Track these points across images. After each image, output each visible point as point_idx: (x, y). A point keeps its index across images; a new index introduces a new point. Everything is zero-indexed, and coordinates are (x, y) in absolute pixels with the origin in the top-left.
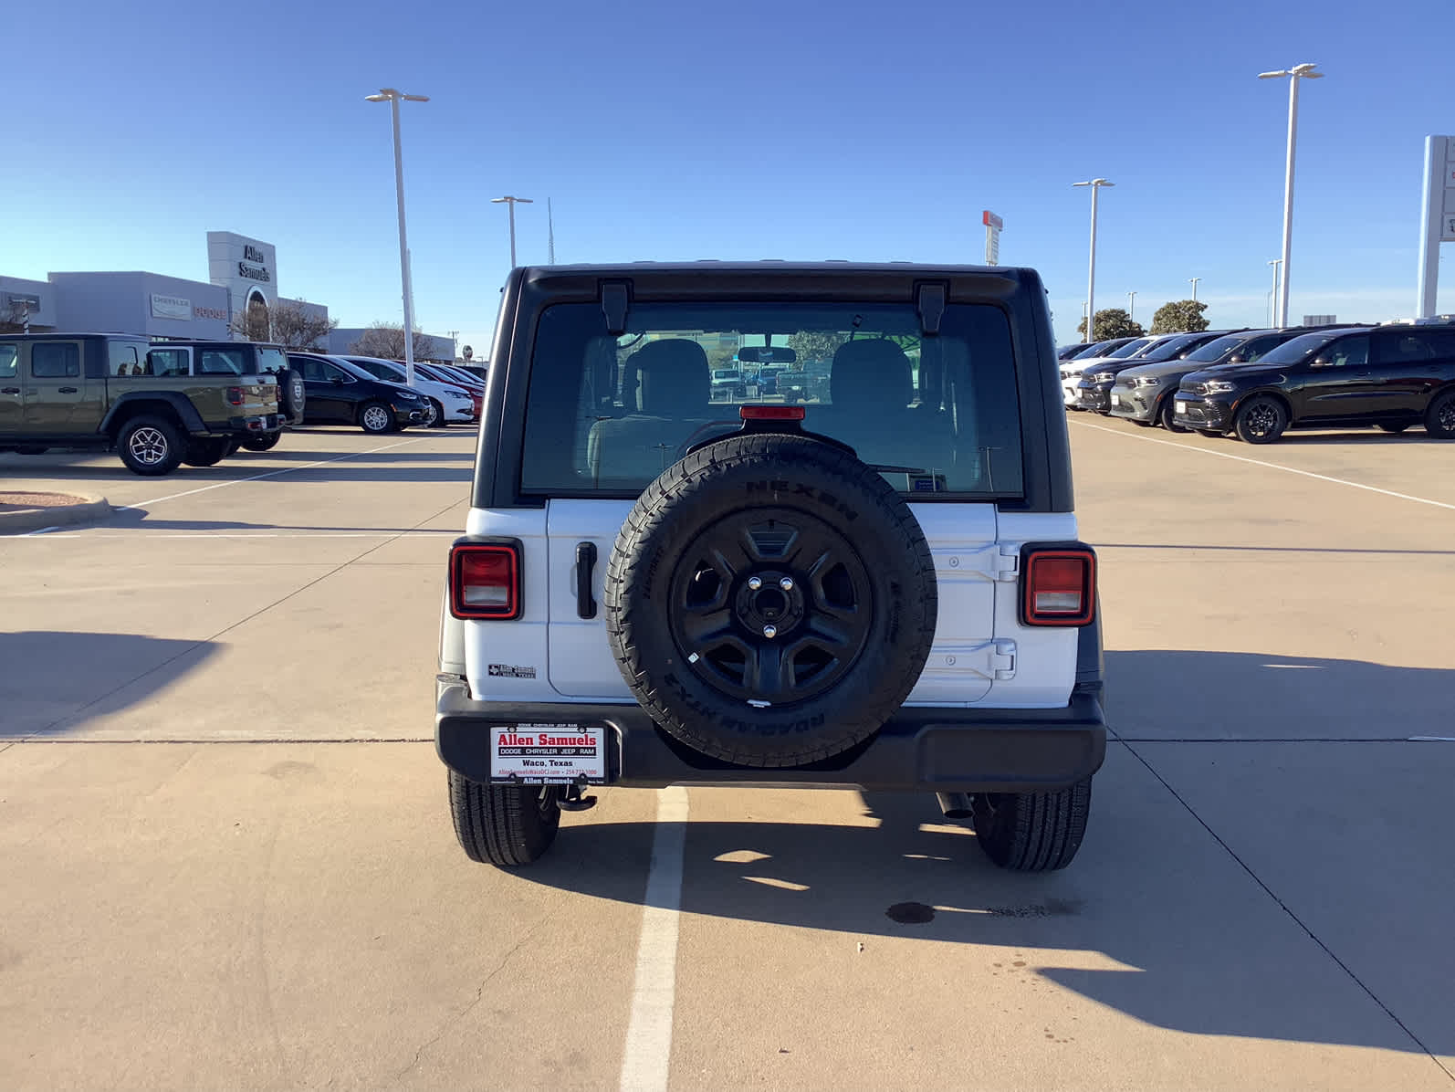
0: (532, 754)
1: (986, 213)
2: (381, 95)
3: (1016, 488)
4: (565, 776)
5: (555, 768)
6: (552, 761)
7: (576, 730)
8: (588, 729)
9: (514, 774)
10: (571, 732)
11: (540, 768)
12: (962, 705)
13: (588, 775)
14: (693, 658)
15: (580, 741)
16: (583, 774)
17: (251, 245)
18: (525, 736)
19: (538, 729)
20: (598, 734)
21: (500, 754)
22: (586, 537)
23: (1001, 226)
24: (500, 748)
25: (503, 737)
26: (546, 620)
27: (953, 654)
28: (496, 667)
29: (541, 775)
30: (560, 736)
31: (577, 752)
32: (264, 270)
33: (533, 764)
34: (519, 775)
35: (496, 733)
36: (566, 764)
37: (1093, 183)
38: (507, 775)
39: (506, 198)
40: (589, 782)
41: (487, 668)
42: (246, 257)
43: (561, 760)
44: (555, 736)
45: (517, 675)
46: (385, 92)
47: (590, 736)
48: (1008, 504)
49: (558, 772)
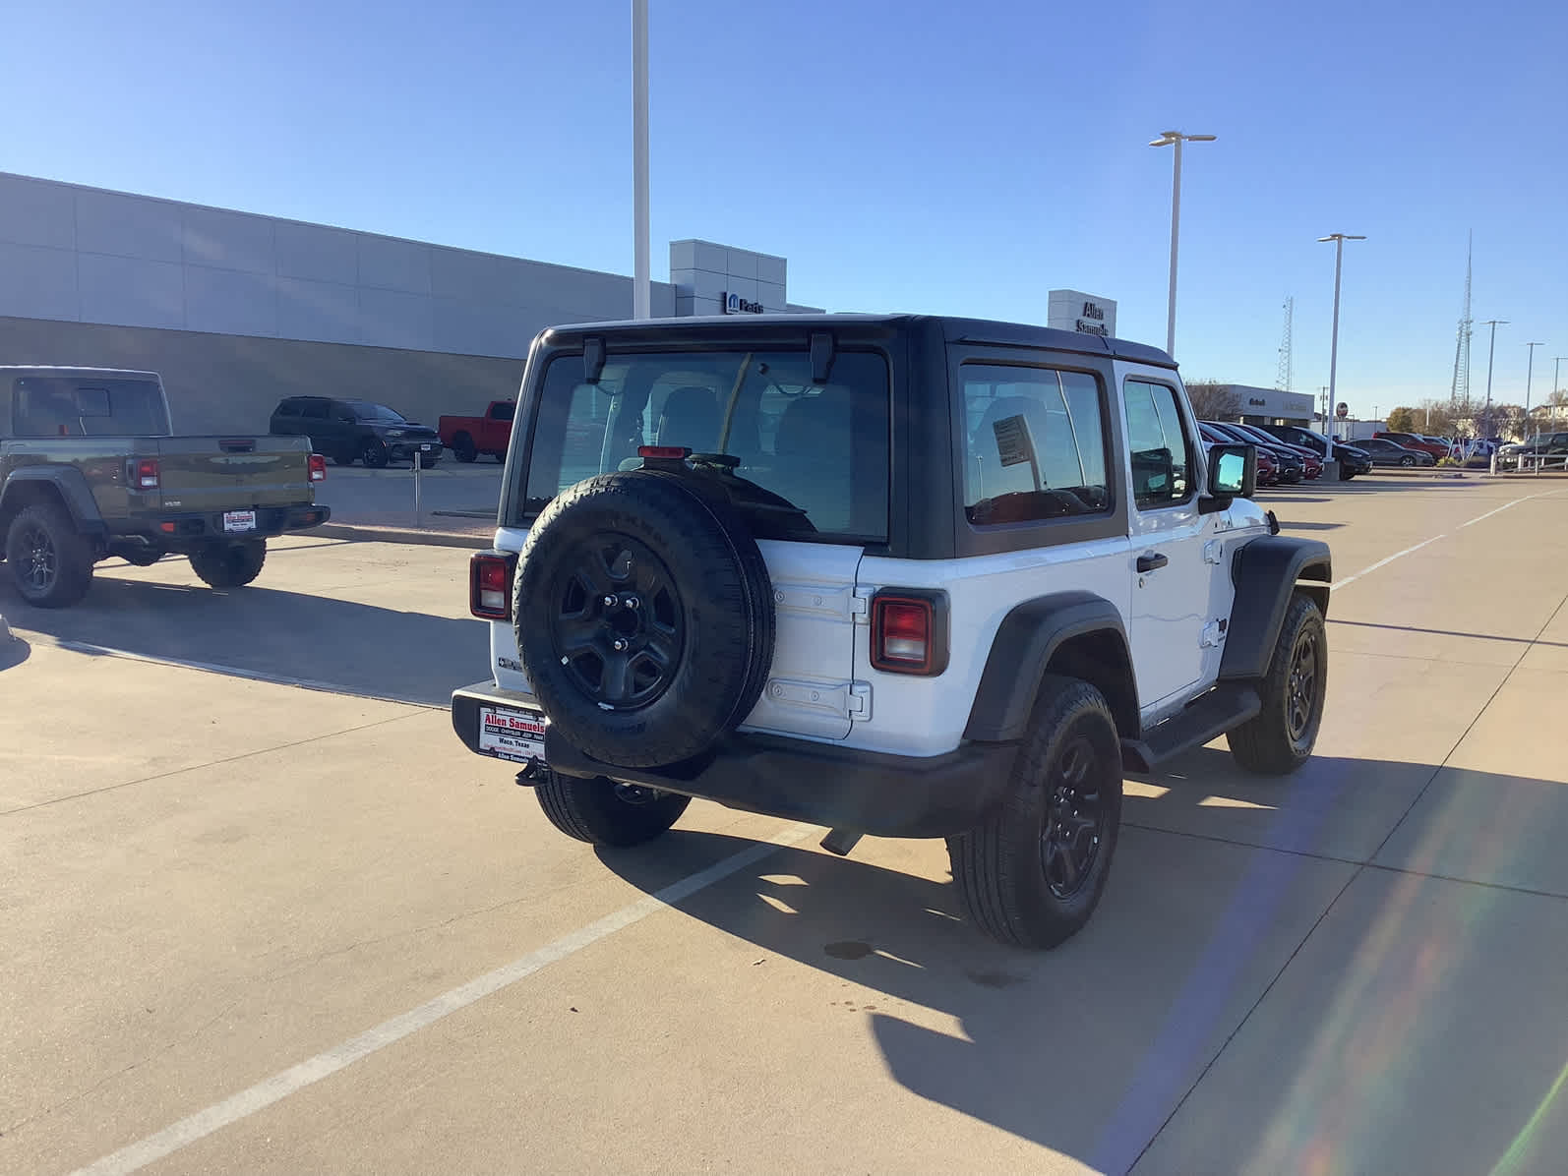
2: (1163, 139)
3: (882, 532)
12: (830, 742)
16: (535, 757)
17: (1090, 301)
18: (501, 718)
19: (509, 714)
27: (817, 690)
32: (1103, 326)
38: (488, 749)
39: (1334, 236)
42: (1084, 315)
43: (523, 742)
45: (514, 668)
46: (1168, 135)
48: (874, 547)
49: (520, 752)
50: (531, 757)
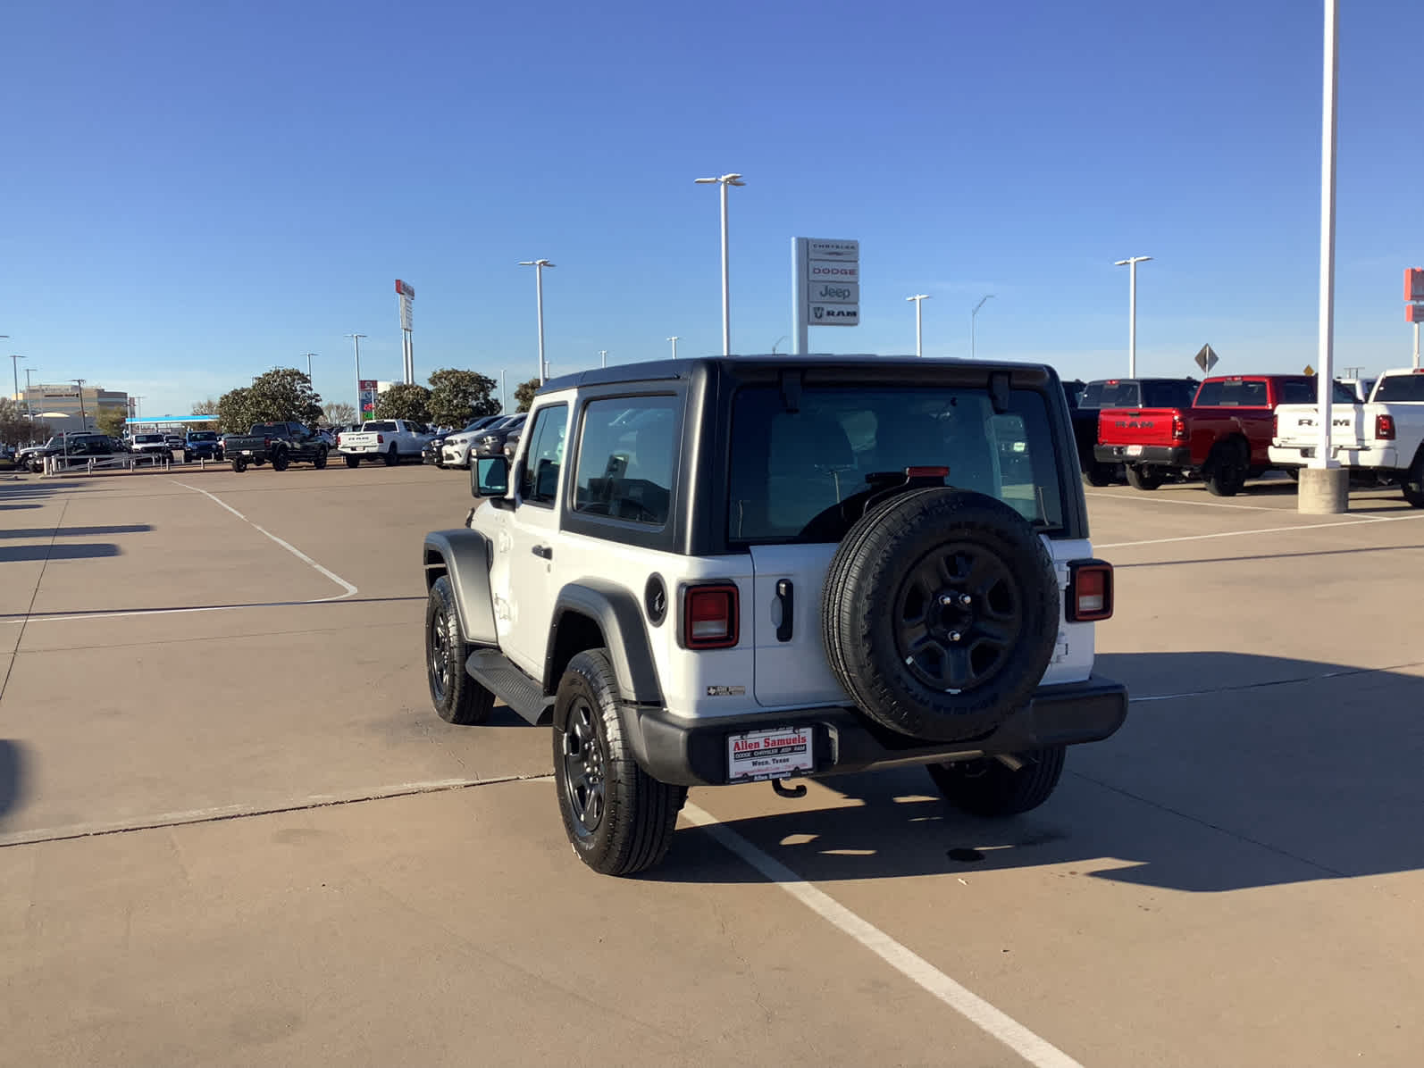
0: (759, 756)
1: (398, 282)
4: (784, 770)
5: (776, 765)
6: (774, 760)
7: (791, 731)
8: (801, 730)
9: (746, 774)
10: (786, 734)
11: (765, 766)
13: (801, 768)
14: (909, 661)
15: (794, 740)
16: (797, 768)
18: (753, 741)
20: (807, 733)
21: (735, 759)
22: (780, 575)
23: (413, 295)
24: (735, 754)
25: (737, 744)
26: (752, 645)
28: (714, 688)
29: (767, 772)
30: (780, 738)
31: (792, 750)
33: (759, 764)
34: (750, 774)
35: (732, 740)
36: (784, 761)
37: (538, 262)
40: (803, 773)
41: (706, 690)
44: (776, 738)
47: (802, 735)
49: (778, 768)
50: (792, 769)
